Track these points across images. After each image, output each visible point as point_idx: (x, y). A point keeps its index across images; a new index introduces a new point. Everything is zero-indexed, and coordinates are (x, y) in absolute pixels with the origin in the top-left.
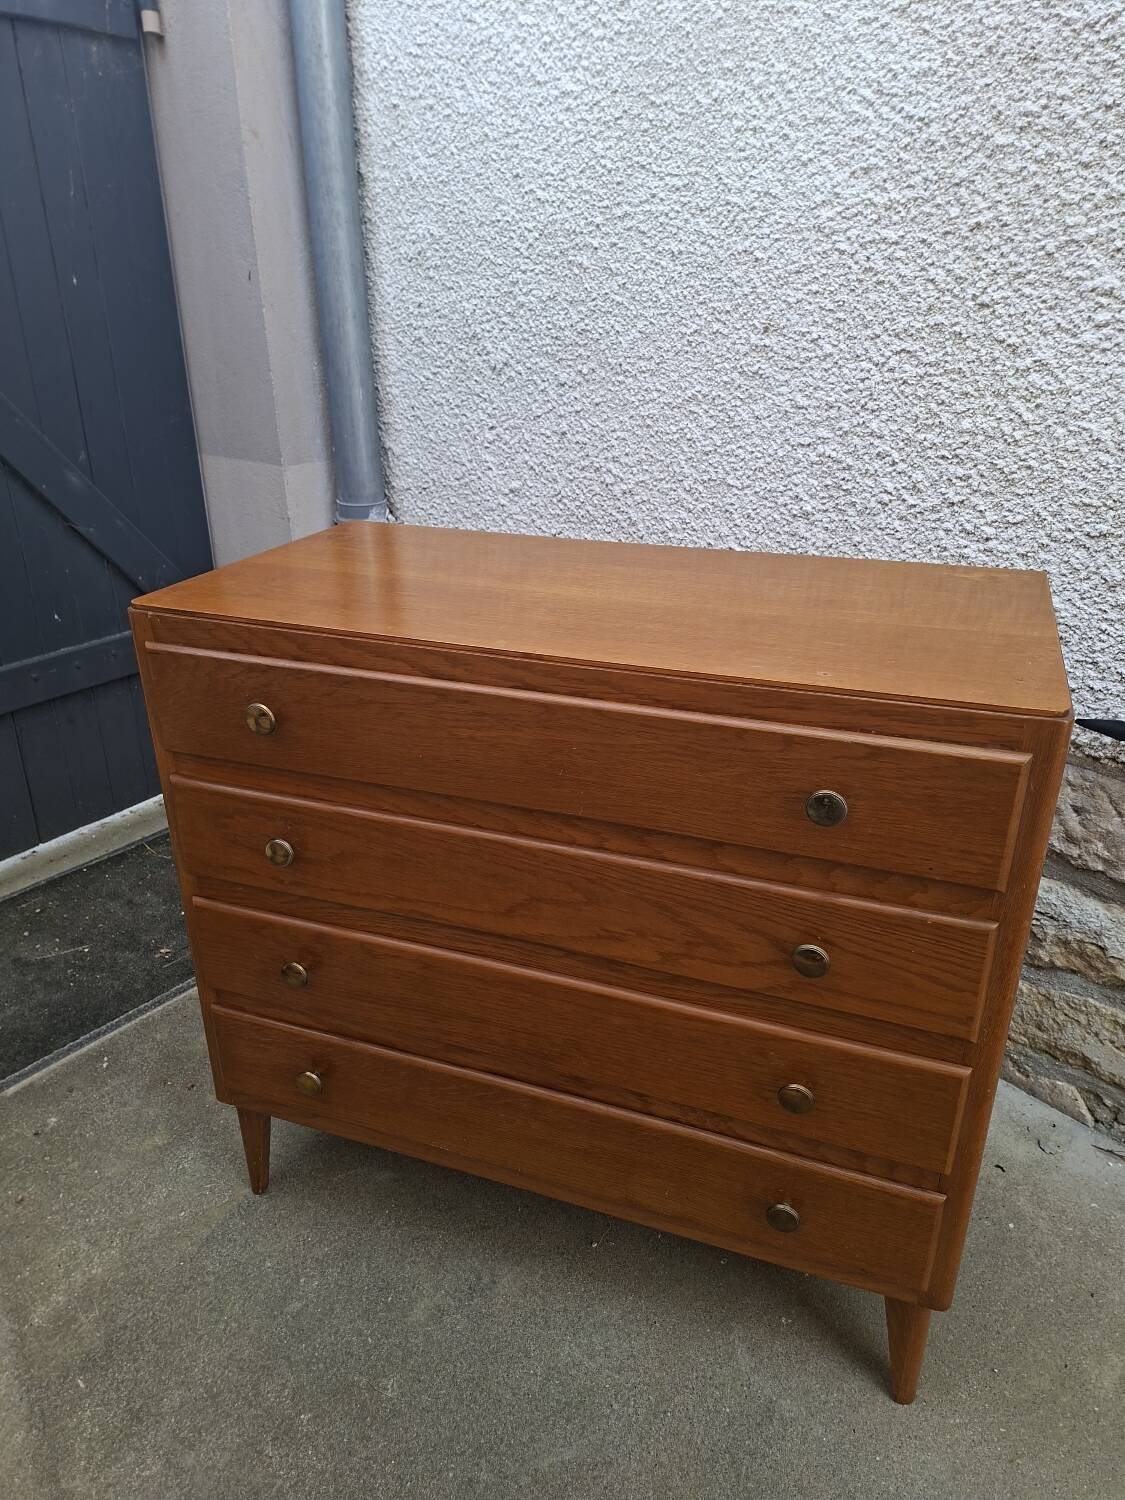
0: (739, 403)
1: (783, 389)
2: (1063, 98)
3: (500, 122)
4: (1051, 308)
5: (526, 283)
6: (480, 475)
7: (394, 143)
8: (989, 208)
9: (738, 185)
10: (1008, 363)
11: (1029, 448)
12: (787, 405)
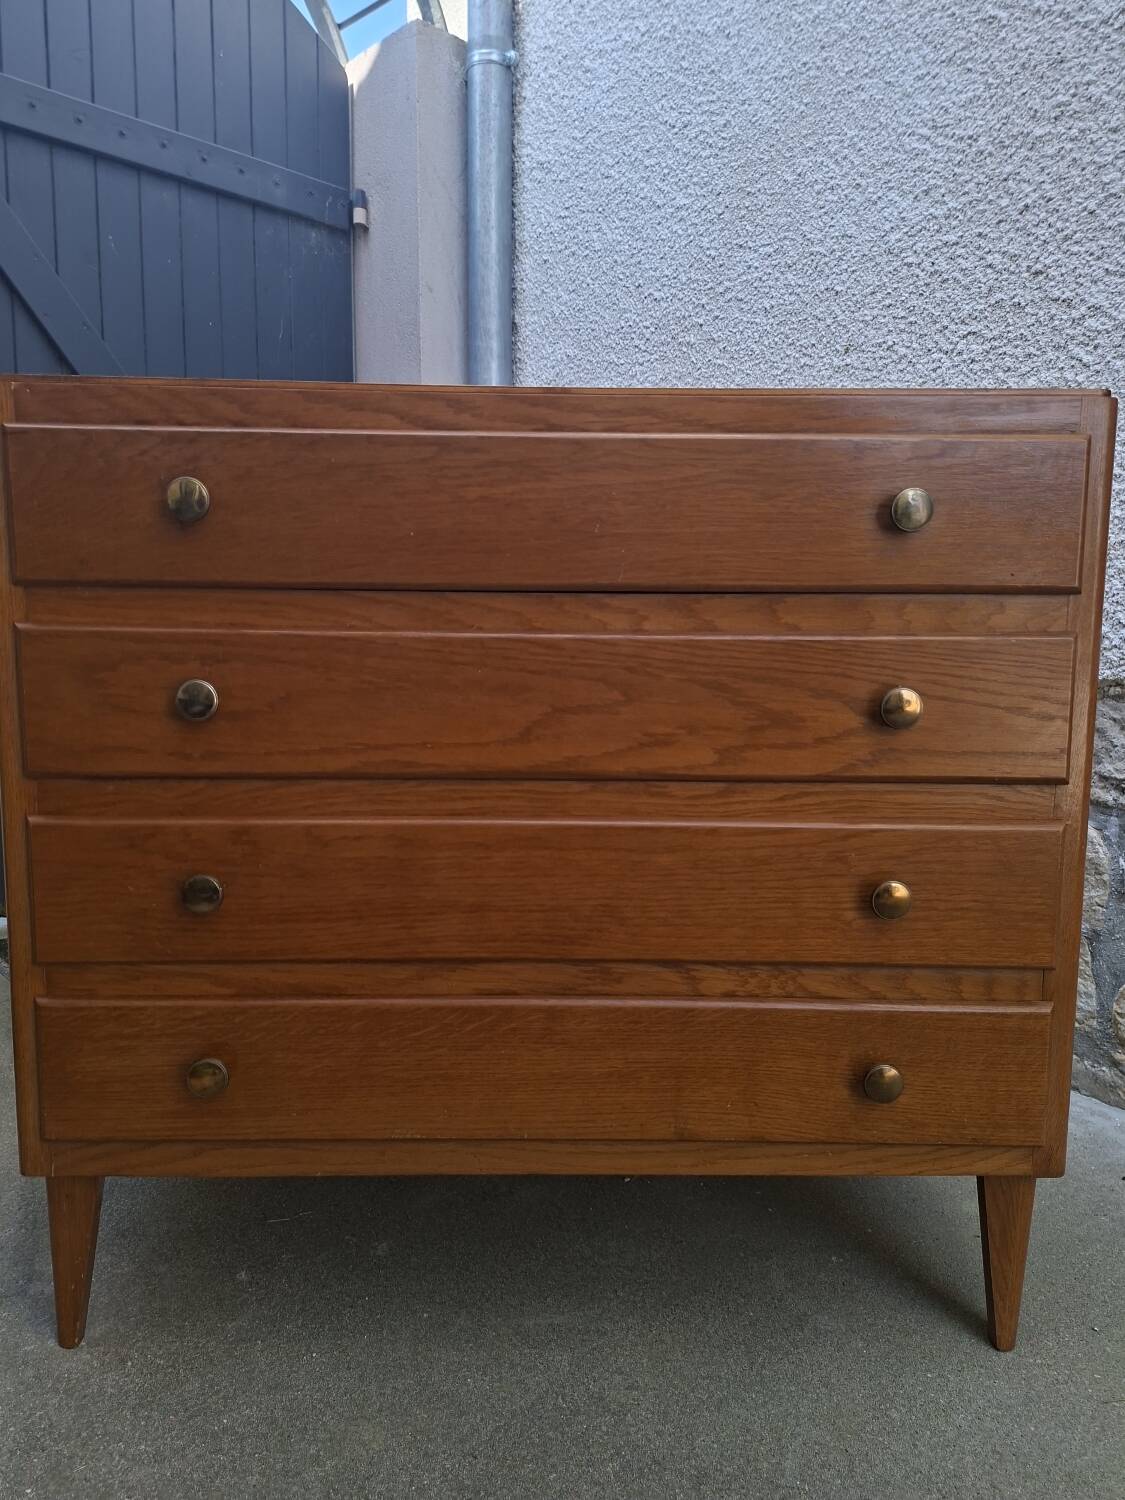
2: (1088, 84)
4: (1099, 258)
8: (1035, 190)
9: (820, 236)
10: (1065, 317)
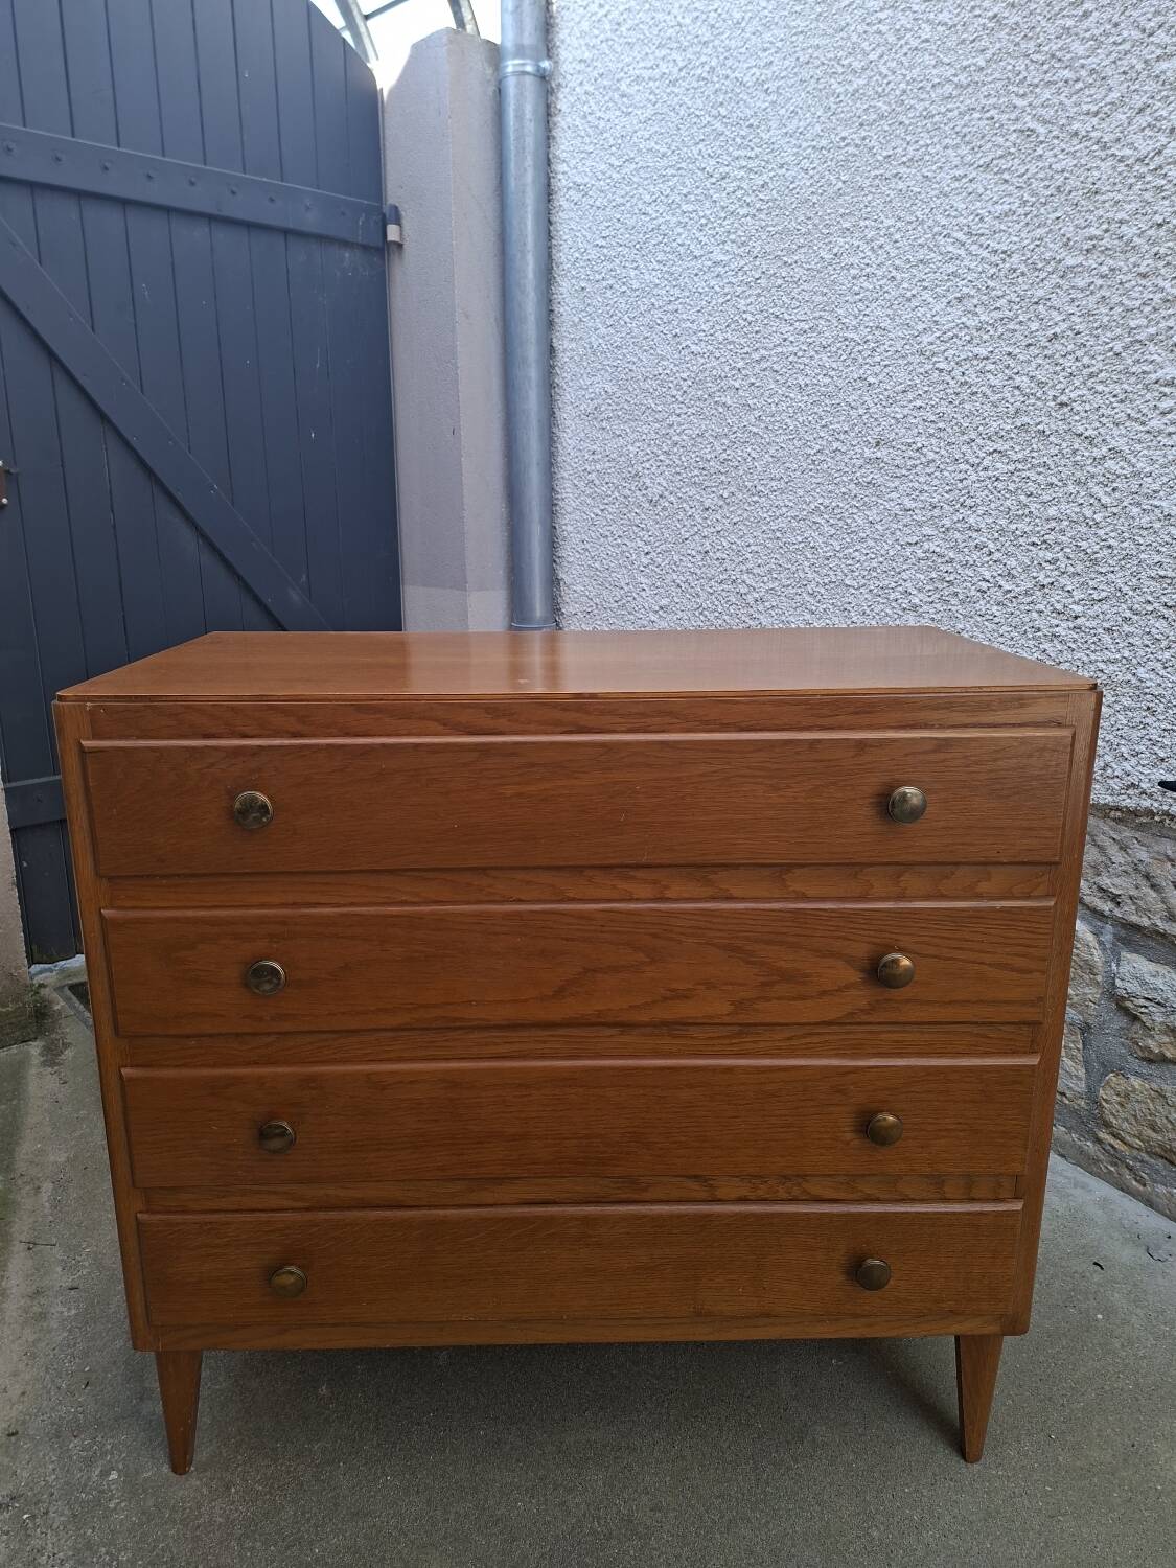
0: (855, 511)
1: (894, 495)
2: (1121, 222)
3: (664, 292)
4: (1122, 401)
5: (680, 425)
6: (636, 596)
7: (581, 320)
8: (1064, 320)
9: (854, 323)
10: (1086, 454)
11: (1108, 529)
12: (897, 510)
